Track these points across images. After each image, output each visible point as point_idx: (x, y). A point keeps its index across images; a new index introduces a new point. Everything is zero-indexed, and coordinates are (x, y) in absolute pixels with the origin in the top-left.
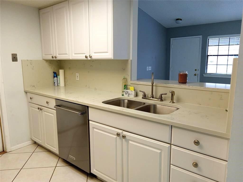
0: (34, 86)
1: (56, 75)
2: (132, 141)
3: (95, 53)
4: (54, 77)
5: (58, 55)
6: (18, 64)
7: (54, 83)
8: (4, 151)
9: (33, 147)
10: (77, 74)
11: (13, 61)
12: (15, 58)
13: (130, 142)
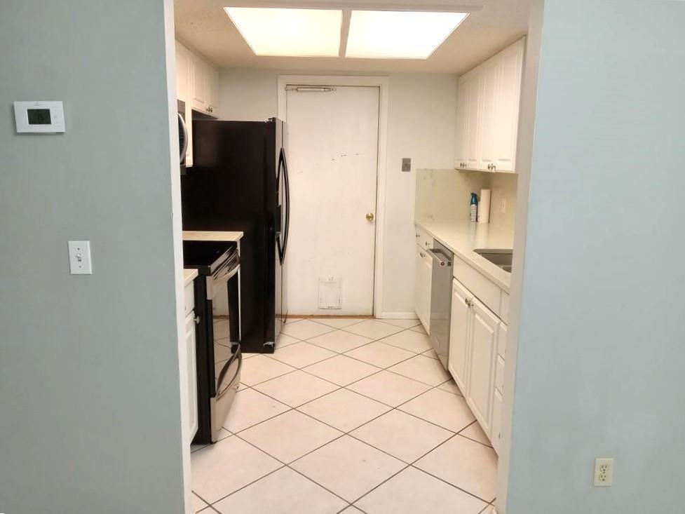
0: (432, 217)
1: (475, 199)
2: (479, 315)
3: (500, 160)
4: (472, 203)
5: (468, 162)
6: (411, 176)
7: (471, 215)
8: (373, 315)
9: (414, 323)
10: (504, 201)
11: (403, 170)
12: (406, 166)
13: (476, 316)
